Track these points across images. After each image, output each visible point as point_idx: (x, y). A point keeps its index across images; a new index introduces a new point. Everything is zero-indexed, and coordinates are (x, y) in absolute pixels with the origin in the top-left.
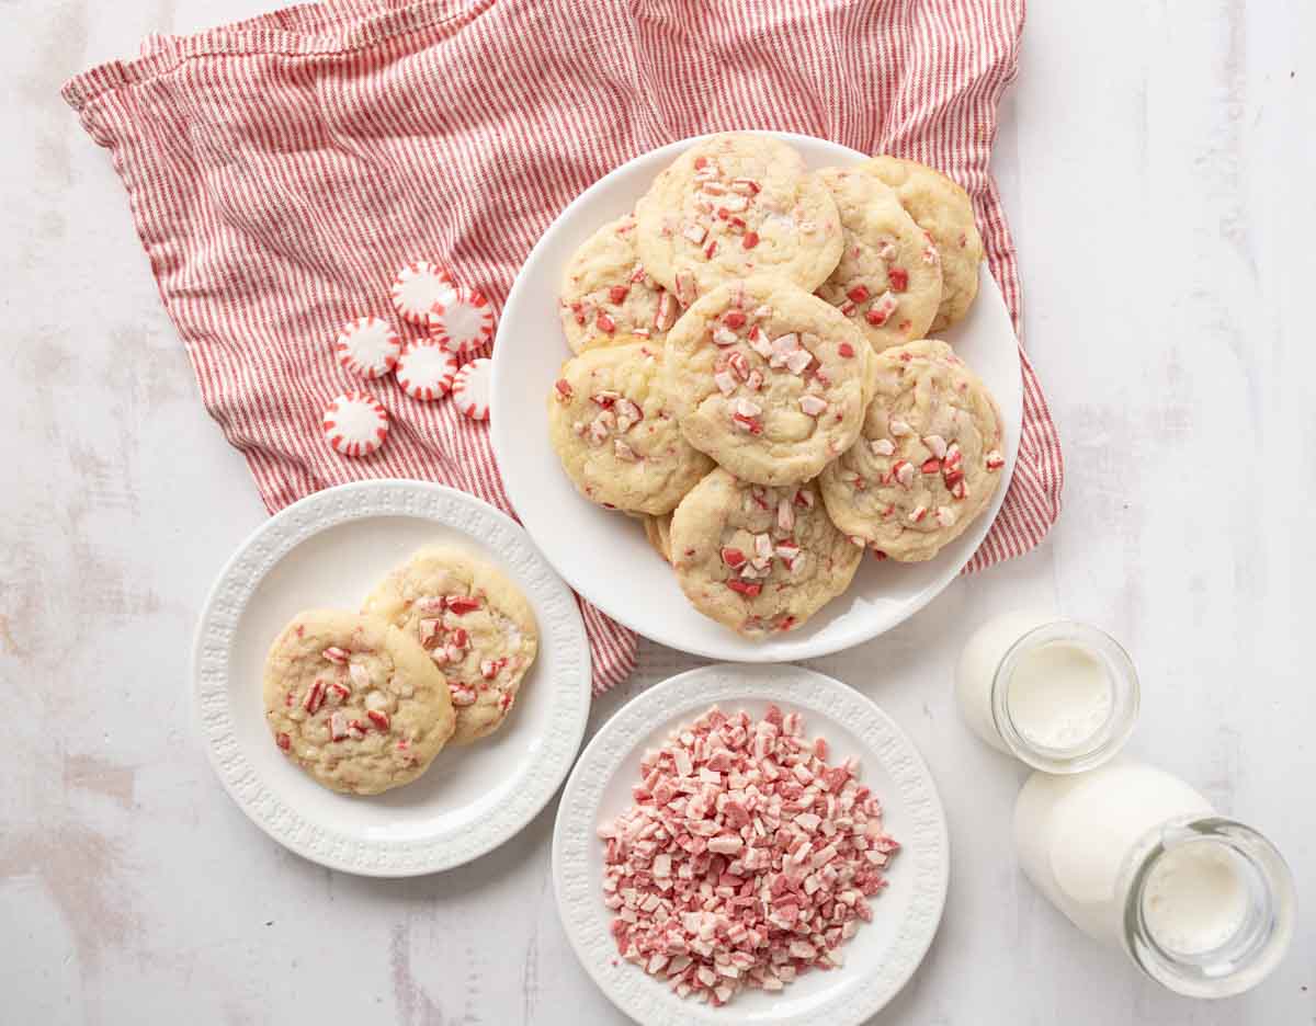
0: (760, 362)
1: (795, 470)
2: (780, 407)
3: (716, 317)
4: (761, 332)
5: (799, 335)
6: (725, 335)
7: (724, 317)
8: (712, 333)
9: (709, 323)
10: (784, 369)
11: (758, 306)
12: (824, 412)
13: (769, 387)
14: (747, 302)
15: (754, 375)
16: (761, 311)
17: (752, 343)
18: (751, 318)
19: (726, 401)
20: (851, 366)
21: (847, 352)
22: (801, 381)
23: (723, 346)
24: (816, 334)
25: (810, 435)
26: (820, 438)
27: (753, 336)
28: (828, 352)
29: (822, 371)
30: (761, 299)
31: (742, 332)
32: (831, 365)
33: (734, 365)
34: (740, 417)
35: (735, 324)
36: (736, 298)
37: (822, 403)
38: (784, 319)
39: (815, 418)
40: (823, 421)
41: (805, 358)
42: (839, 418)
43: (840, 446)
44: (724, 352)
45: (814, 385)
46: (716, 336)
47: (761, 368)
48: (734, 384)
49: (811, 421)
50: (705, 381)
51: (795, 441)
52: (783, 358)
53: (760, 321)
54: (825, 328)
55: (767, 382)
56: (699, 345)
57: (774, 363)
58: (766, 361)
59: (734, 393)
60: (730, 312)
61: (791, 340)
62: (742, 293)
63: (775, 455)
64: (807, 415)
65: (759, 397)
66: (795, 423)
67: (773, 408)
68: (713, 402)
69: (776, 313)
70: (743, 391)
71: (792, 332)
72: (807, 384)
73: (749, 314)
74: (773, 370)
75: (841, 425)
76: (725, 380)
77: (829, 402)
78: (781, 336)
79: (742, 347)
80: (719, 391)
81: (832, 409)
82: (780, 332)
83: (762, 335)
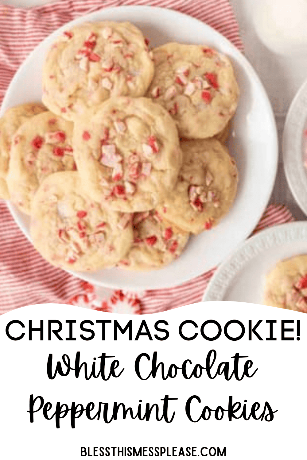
0: (125, 165)
2: (134, 139)
3: (125, 199)
5: (99, 160)
6: (129, 188)
7: (122, 196)
8: (133, 194)
9: (130, 198)
10: (118, 152)
11: (104, 187)
12: (119, 120)
13: (131, 151)
14: (107, 193)
15: (132, 161)
16: (105, 184)
17: (121, 175)
18: (114, 185)
19: (154, 162)
20: (89, 128)
21: (86, 136)
22: (117, 141)
24: (91, 154)
25: (132, 116)
26: (129, 110)
27: (118, 178)
28: (93, 143)
30: (101, 189)
31: (120, 183)
32: (97, 134)
33: (137, 174)
35: (121, 190)
36: (111, 199)
37: (116, 124)
38: (99, 172)
39: (124, 121)
40: (121, 117)
41: (106, 150)
42: (114, 112)
44: (135, 181)
45: (112, 133)
46: (132, 191)
47: (126, 161)
48: (144, 165)
49: (127, 121)
50: (154, 177)
51: (140, 119)
52: (114, 157)
53: (110, 180)
54: (86, 152)
55: (130, 154)
56: (143, 193)
57: (119, 158)
58: (122, 162)
59: (147, 162)
60: (117, 195)
61: (104, 161)
62: (107, 199)
63: (153, 121)
64: (125, 124)
65: (139, 150)
66: (133, 126)
67: (136, 141)
68: (159, 166)
69: (100, 177)
70: (143, 159)
71: (101, 164)
72: (114, 137)
73: (112, 188)
74: (122, 156)
75: (116, 108)
76: (146, 170)
77: (112, 122)
78: (106, 167)
79: (126, 177)
80: (152, 168)
81: (114, 118)
82: (105, 169)
83: (114, 174)
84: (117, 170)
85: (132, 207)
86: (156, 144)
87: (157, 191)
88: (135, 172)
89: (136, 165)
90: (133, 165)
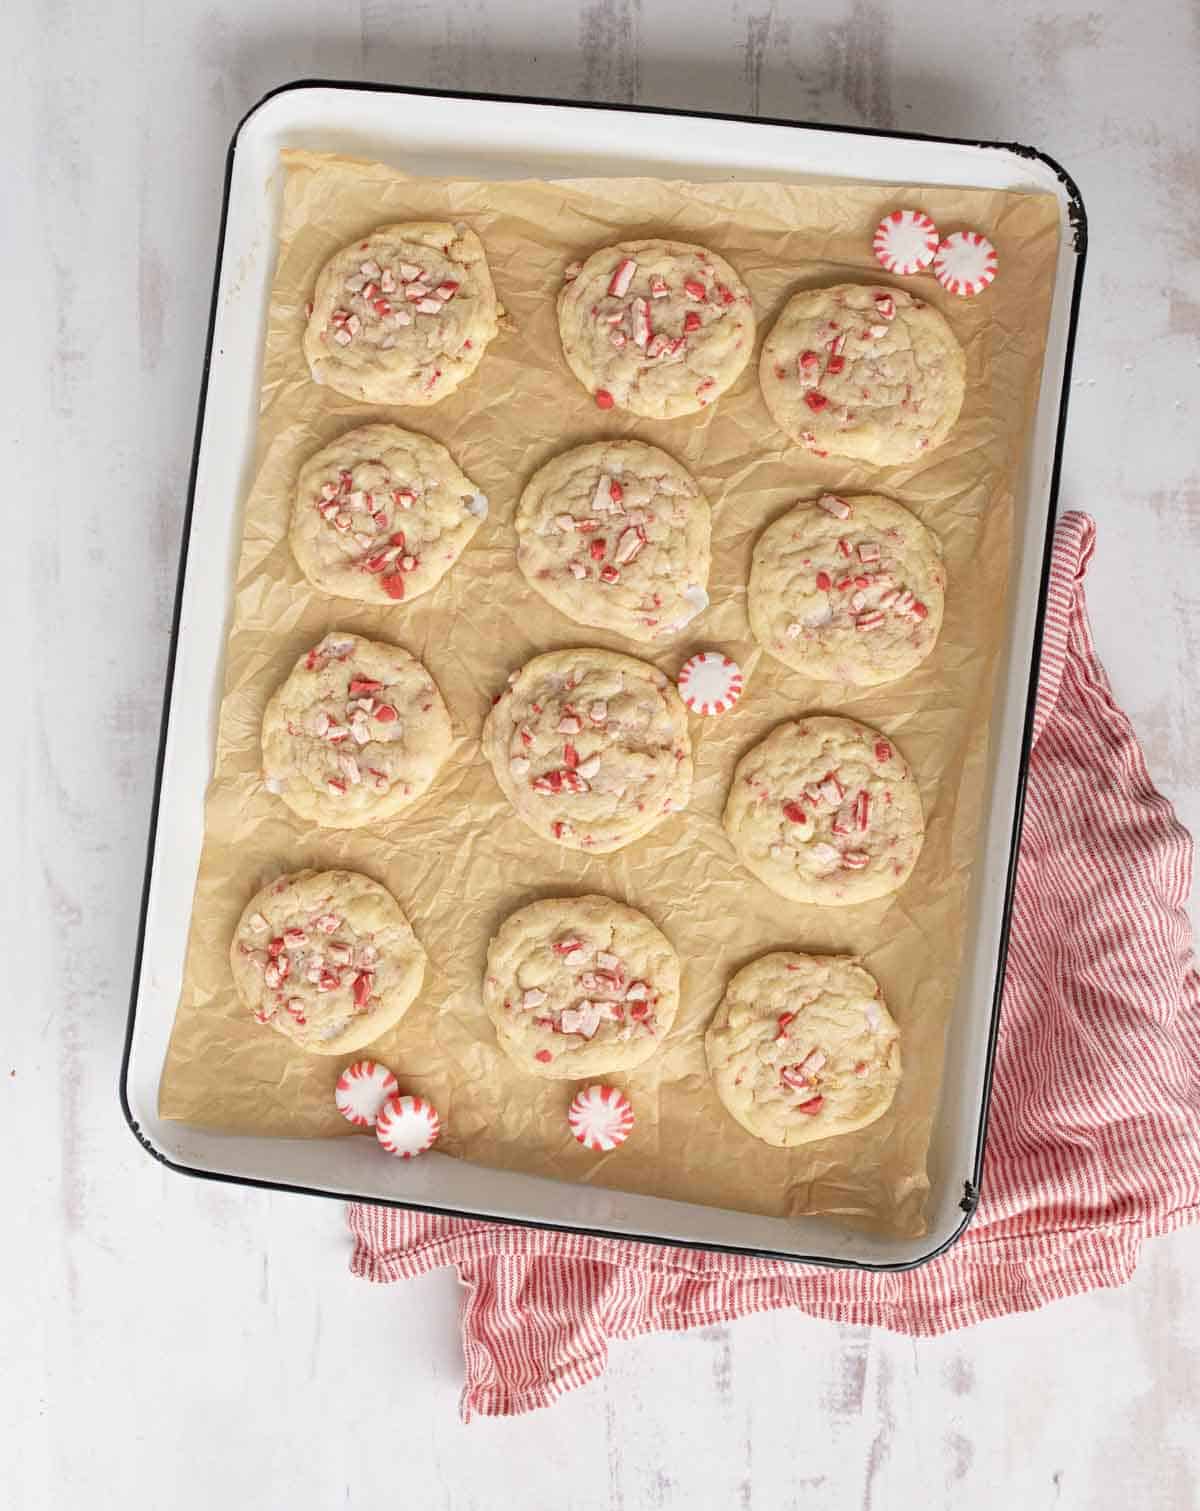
0: (597, 997)
1: (506, 942)
4: (616, 1018)
7: (650, 1006)
8: (648, 987)
9: (656, 993)
10: (575, 1007)
13: (576, 984)
16: (627, 1033)
18: (630, 1019)
23: (633, 984)
24: (575, 1051)
26: (508, 981)
27: (618, 1010)
28: (557, 1046)
29: (549, 1029)
31: (628, 1008)
32: (543, 1038)
34: (574, 948)
35: (639, 1007)
38: (606, 1041)
40: (517, 995)
41: (570, 1024)
42: (507, 1006)
43: (490, 986)
44: (627, 983)
45: (544, 1013)
46: (644, 989)
48: (601, 966)
49: (525, 986)
50: (623, 950)
51: (522, 963)
52: (583, 1013)
53: (622, 1025)
54: (571, 1060)
55: (580, 987)
56: (649, 971)
58: (593, 1001)
59: (595, 959)
60: (649, 1013)
61: (589, 1031)
62: (652, 1033)
63: (528, 940)
65: (575, 972)
66: (534, 976)
67: (560, 973)
68: (604, 940)
69: (615, 1041)
70: (591, 967)
72: (551, 1010)
73: (634, 1023)
74: (583, 999)
76: (610, 963)
77: (524, 1011)
79: (618, 996)
80: (607, 952)
81: (517, 1008)
82: (601, 1030)
84: (605, 1011)
85: (671, 992)
86: (566, 944)
87: (647, 947)
88: (610, 984)
89: (599, 979)
90: (598, 984)
